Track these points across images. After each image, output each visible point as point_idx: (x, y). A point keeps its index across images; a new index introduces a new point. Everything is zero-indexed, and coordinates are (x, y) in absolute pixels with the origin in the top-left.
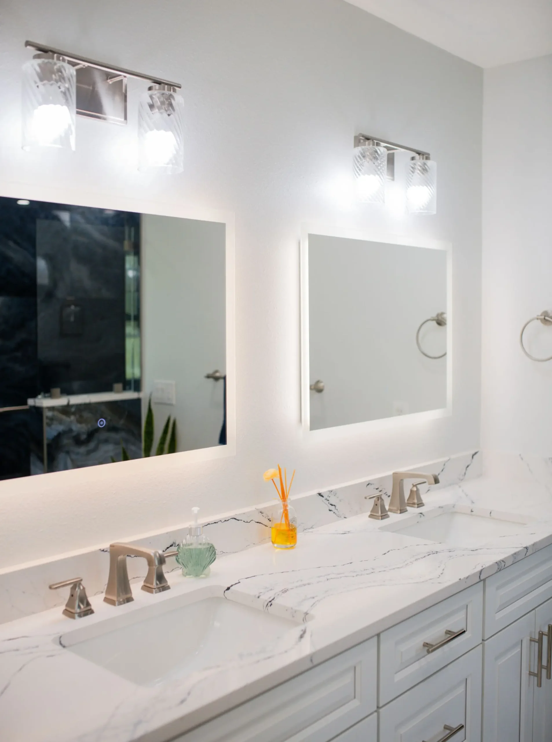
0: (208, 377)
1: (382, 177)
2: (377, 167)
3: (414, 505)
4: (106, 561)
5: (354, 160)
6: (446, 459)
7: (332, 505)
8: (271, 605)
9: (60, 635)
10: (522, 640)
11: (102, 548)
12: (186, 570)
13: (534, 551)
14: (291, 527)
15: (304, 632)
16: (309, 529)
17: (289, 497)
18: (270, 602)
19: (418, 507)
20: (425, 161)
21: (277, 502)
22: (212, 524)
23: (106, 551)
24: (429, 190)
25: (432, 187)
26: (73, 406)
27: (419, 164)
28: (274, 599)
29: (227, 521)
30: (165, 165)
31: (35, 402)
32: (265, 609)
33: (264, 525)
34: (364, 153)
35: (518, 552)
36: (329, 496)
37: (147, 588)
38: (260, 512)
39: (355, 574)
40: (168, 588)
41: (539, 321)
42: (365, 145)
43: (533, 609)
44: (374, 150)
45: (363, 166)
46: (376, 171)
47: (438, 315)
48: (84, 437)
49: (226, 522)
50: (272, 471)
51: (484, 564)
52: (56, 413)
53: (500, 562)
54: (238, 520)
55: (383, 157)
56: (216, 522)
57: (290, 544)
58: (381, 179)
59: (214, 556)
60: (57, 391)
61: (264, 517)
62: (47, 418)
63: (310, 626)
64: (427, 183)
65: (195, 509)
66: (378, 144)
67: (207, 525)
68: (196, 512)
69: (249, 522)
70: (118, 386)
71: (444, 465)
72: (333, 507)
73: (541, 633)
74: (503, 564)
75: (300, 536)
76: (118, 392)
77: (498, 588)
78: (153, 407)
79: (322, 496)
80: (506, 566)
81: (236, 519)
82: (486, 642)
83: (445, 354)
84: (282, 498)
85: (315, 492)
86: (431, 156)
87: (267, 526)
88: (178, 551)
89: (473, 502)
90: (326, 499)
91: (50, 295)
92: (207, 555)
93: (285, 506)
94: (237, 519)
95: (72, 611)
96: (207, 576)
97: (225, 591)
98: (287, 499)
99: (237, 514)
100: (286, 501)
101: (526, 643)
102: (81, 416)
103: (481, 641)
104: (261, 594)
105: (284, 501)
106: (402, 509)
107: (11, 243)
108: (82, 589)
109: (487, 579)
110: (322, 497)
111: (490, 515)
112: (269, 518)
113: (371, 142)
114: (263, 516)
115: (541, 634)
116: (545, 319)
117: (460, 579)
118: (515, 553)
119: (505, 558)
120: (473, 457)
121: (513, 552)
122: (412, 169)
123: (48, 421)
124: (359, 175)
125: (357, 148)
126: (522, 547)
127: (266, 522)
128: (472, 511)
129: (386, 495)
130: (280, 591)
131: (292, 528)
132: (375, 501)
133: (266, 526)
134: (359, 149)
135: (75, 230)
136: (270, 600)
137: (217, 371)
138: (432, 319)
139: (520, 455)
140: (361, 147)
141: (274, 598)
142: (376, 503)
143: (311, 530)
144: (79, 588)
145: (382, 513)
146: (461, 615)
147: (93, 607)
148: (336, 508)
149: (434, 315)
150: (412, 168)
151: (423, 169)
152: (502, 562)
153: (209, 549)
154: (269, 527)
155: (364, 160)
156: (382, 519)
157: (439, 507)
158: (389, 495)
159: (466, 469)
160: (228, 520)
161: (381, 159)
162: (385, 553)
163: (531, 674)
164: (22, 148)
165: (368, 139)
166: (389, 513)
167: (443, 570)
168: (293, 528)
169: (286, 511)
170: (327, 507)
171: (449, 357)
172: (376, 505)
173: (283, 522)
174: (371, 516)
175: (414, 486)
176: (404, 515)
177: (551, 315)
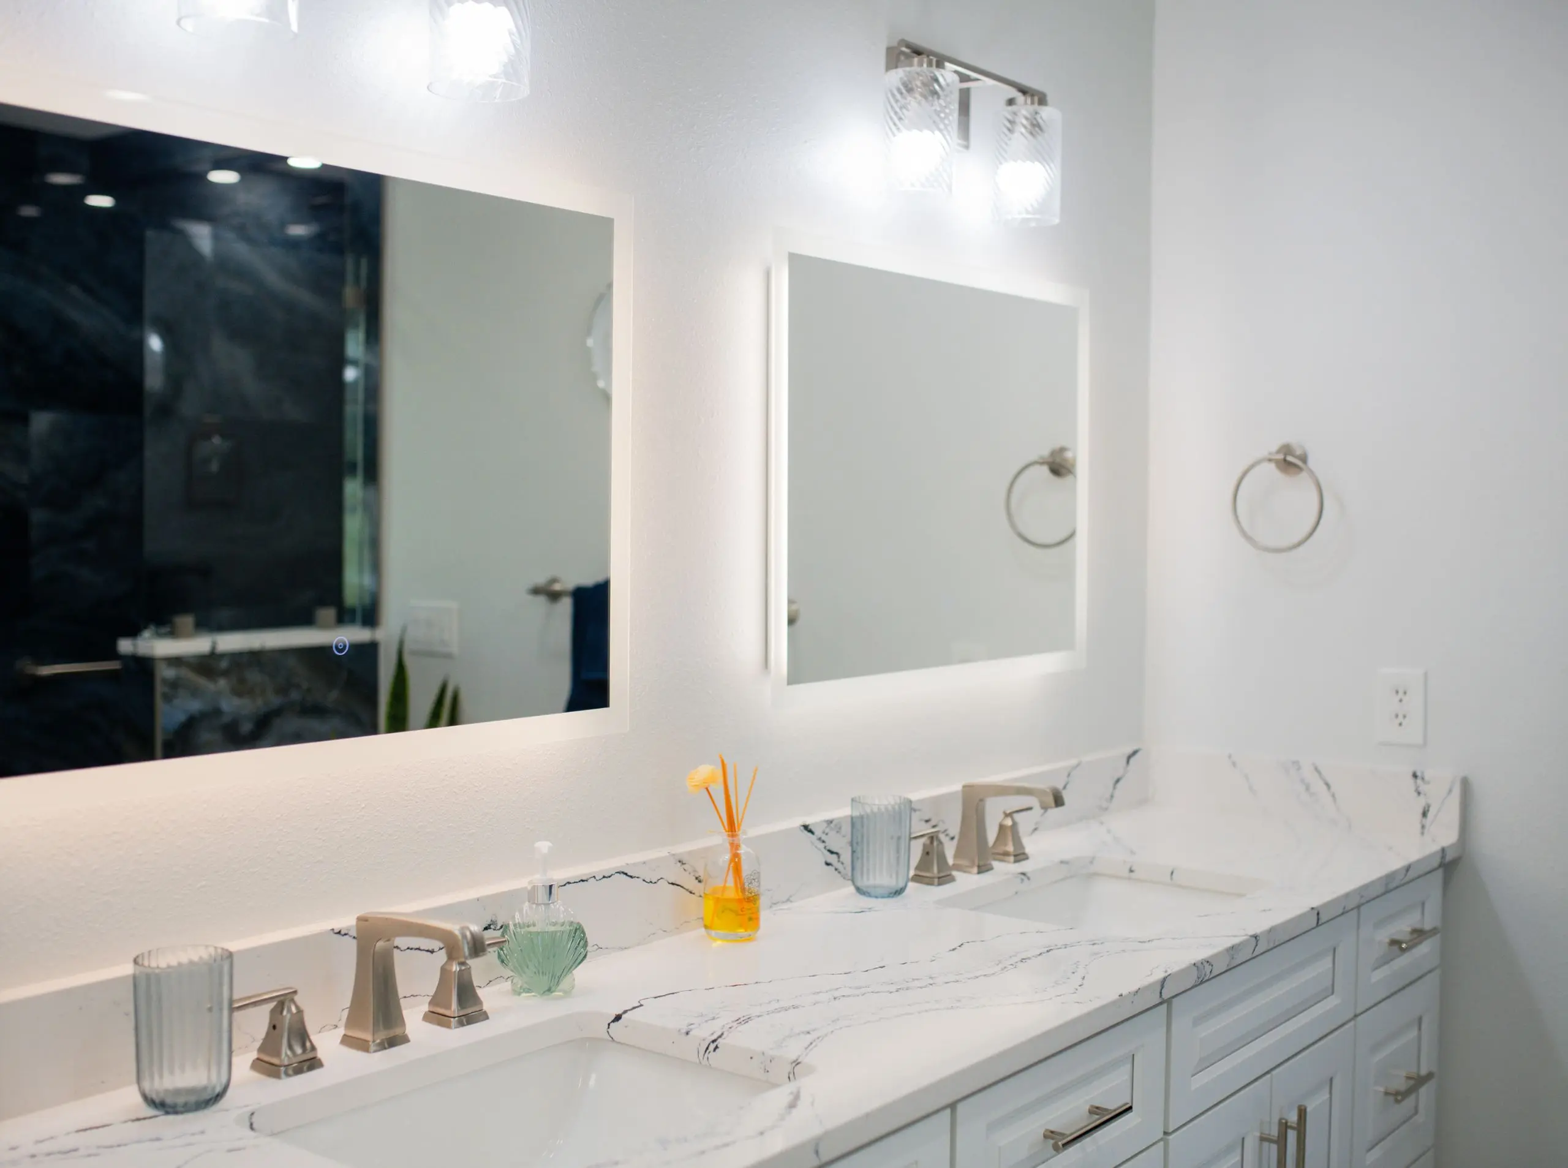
0: (536, 591)
1: (948, 137)
2: (938, 113)
3: (1007, 858)
4: (348, 953)
5: (888, 98)
6: (1073, 762)
7: (832, 852)
8: (717, 1047)
9: (249, 1109)
10: (1243, 1139)
11: (337, 927)
12: (519, 982)
13: (1272, 945)
14: (747, 893)
15: (797, 1097)
16: (783, 902)
17: (742, 828)
18: (713, 1041)
19: (1016, 861)
20: (1036, 106)
21: (719, 839)
22: (575, 882)
23: (345, 934)
24: (1047, 171)
25: (1052, 165)
26: (222, 656)
27: (1024, 112)
28: (723, 1037)
29: (607, 877)
30: (491, 79)
31: (135, 646)
32: (701, 1058)
33: (687, 890)
34: (910, 82)
35: (1239, 945)
36: (827, 831)
37: (436, 1017)
38: (680, 862)
39: (893, 988)
40: (483, 1016)
41: (1272, 466)
42: (911, 65)
43: (1268, 1072)
44: (932, 75)
45: (908, 110)
46: (935, 123)
47: (1054, 453)
48: (246, 727)
49: (605, 879)
50: (706, 771)
51: (1169, 968)
52: (185, 673)
53: (1202, 963)
54: (631, 877)
55: (951, 92)
56: (583, 879)
57: (746, 931)
58: (946, 139)
59: (585, 950)
60: (186, 621)
61: (687, 873)
62: (165, 681)
63: (807, 1085)
64: (1040, 155)
65: (544, 846)
66: (940, 65)
67: (565, 885)
68: (545, 850)
69: (655, 883)
70: (328, 613)
71: (1069, 775)
72: (835, 856)
73: (1283, 1123)
74: (1208, 968)
75: (765, 915)
76: (325, 626)
77: (1198, 1021)
78: (408, 661)
79: (811, 831)
80: (1215, 973)
81: (626, 874)
82: (1171, 1137)
83: (1072, 535)
84: (726, 827)
85: (797, 822)
86: (1049, 99)
87: (693, 892)
88: (503, 936)
89: (1133, 853)
90: (820, 839)
91: (166, 409)
92: (569, 946)
93: (735, 847)
94: (629, 874)
95: (275, 1061)
96: (567, 993)
97: (609, 1024)
98: (739, 830)
99: (629, 862)
100: (737, 835)
101: (1251, 1144)
102: (242, 681)
103: (1161, 1135)
104: (692, 1026)
105: (733, 836)
106: (982, 863)
107: (74, 290)
108: (296, 1013)
109: (1174, 1000)
110: (809, 834)
111: (1172, 879)
112: (697, 876)
113: (925, 60)
114: (685, 870)
115: (1284, 1126)
116: (1285, 460)
117: (1121, 995)
118: (1233, 947)
119: (1213, 956)
120: (1128, 762)
121: (1229, 945)
122: (1008, 125)
123: (166, 690)
124: (898, 129)
125: (893, 72)
126: (1246, 935)
127: (691, 884)
128: (1131, 871)
129: (947, 835)
130: (733, 1022)
131: (750, 895)
132: (924, 845)
133: (691, 893)
134: (897, 76)
135: (224, 264)
136: (714, 1038)
137: (554, 580)
138: (1041, 461)
139: (1230, 757)
140: (904, 69)
141: (722, 1034)
142: (927, 851)
143: (785, 906)
144: (289, 1010)
145: (939, 871)
146: (1121, 1076)
147: (320, 1054)
148: (841, 859)
149: (1045, 452)
150: (1010, 121)
151: (1033, 125)
152: (1205, 964)
153: (573, 935)
154: (697, 894)
155: (909, 98)
156: (939, 884)
157: (1062, 862)
158: (952, 835)
159: (1114, 788)
160: (610, 877)
161: (946, 96)
162: (954, 947)
164: (178, 22)
165: (918, 52)
166: (955, 873)
167: (1084, 978)
168: (753, 894)
169: (736, 857)
170: (822, 856)
171: (1082, 542)
172: (927, 853)
173: (731, 883)
174: (917, 878)
175: (1008, 815)
176: (986, 878)
177: (1298, 452)
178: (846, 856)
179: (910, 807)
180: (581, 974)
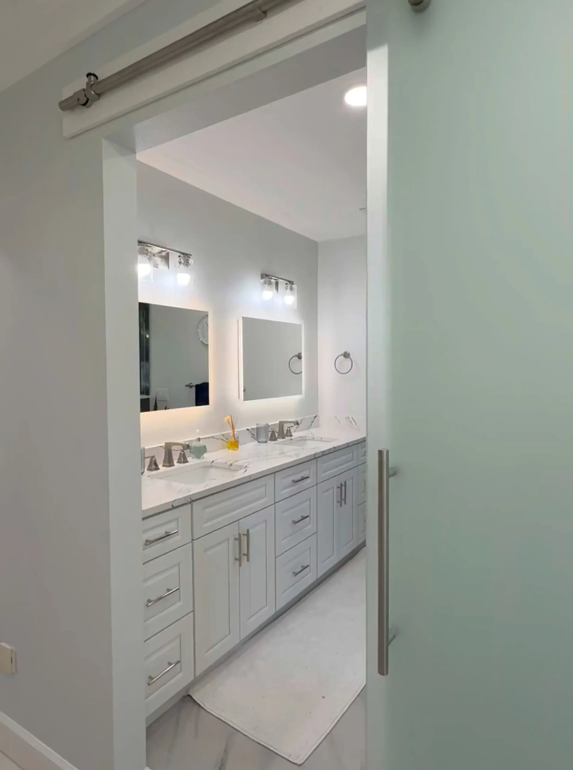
0: (187, 386)
1: (273, 292)
2: (271, 287)
3: (288, 436)
4: (164, 450)
5: (261, 285)
6: (303, 418)
7: (253, 434)
9: (147, 476)
10: (333, 487)
11: (161, 445)
12: (194, 456)
15: (246, 470)
17: (235, 429)
19: (290, 437)
20: (292, 285)
21: (230, 431)
25: (295, 296)
27: (289, 286)
29: (210, 438)
32: (228, 467)
34: (265, 282)
35: (331, 448)
36: (252, 430)
37: (179, 461)
38: (223, 435)
39: (263, 456)
40: (187, 462)
41: (342, 356)
42: (266, 278)
44: (270, 280)
45: (265, 287)
46: (270, 289)
47: (299, 354)
50: (228, 417)
51: (316, 452)
53: (323, 452)
56: (205, 438)
57: (236, 449)
59: (206, 450)
63: (248, 469)
64: (292, 294)
65: (198, 431)
66: (271, 278)
67: (202, 439)
69: (218, 439)
71: (302, 420)
75: (240, 446)
77: (323, 463)
78: (158, 402)
80: (326, 454)
81: (213, 437)
82: (318, 485)
83: (301, 372)
84: (232, 429)
85: (246, 428)
86: (294, 283)
88: (190, 447)
89: (314, 435)
90: (250, 432)
92: (203, 450)
93: (234, 432)
95: (151, 468)
96: (203, 458)
97: (211, 463)
99: (214, 435)
101: (335, 488)
103: (316, 483)
104: (227, 463)
106: (283, 437)
108: (155, 459)
110: (248, 431)
111: (321, 440)
112: (226, 438)
113: (268, 277)
114: (224, 437)
115: (341, 485)
116: (345, 355)
118: (329, 449)
119: (325, 450)
120: (315, 418)
122: (286, 289)
124: (263, 291)
127: (225, 440)
128: (314, 439)
129: (276, 431)
130: (234, 461)
132: (271, 433)
134: (263, 281)
136: (230, 464)
138: (296, 356)
139: (335, 417)
140: (264, 279)
141: (232, 463)
143: (243, 444)
144: (153, 459)
145: (274, 438)
146: (307, 471)
147: (159, 467)
149: (297, 354)
151: (291, 289)
153: (203, 448)
154: (227, 442)
155: (265, 285)
156: (274, 441)
157: (299, 437)
159: (312, 423)
161: (272, 284)
163: (338, 502)
166: (277, 439)
168: (237, 442)
169: (234, 434)
170: (250, 435)
171: (303, 373)
172: (272, 435)
173: (233, 439)
174: (270, 440)
175: (288, 428)
176: (284, 440)
177: (348, 353)
178: (256, 436)
179: (268, 426)
180: (205, 455)
